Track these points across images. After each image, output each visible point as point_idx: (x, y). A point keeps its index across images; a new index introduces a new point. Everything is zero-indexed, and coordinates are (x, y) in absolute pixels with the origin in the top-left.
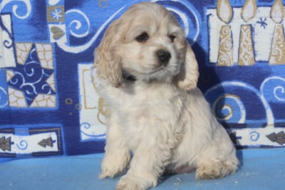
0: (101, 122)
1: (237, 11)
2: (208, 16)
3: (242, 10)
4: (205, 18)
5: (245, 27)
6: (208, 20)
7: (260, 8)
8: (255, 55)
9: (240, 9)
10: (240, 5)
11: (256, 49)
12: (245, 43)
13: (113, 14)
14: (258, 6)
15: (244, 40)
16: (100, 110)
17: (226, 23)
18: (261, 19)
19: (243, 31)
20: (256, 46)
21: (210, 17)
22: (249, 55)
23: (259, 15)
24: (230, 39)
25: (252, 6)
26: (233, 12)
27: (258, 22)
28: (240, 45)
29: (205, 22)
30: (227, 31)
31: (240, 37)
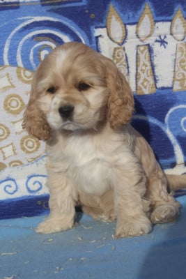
1: (131, 29)
2: (97, 38)
3: (137, 27)
4: (94, 40)
5: (142, 48)
6: (97, 43)
7: (157, 24)
8: (156, 81)
9: (134, 27)
10: (135, 21)
11: (157, 74)
12: (144, 68)
14: (156, 21)
15: (141, 63)
17: (119, 44)
18: (160, 37)
19: (139, 52)
20: (156, 70)
21: (100, 39)
22: (148, 82)
23: (157, 32)
24: (125, 63)
25: (149, 22)
26: (126, 30)
27: (157, 41)
28: (137, 70)
29: (94, 45)
30: (120, 54)
31: (137, 60)
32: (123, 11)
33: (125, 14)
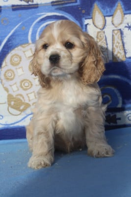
0: (11, 114)
1: (109, 19)
2: (86, 25)
3: (112, 18)
5: (116, 32)
6: (86, 28)
7: (126, 16)
8: (125, 53)
9: (111, 18)
10: (111, 14)
11: (126, 48)
12: (117, 44)
13: (12, 29)
14: (125, 14)
15: (116, 42)
16: (9, 105)
17: (100, 29)
18: (128, 24)
19: (114, 34)
20: (125, 46)
21: (88, 26)
22: (120, 53)
23: (126, 21)
24: (105, 42)
25: (120, 14)
26: (105, 20)
27: (126, 27)
28: (113, 46)
29: (84, 30)
30: (102, 36)
31: (113, 40)
32: (103, 8)
33: (104, 9)
